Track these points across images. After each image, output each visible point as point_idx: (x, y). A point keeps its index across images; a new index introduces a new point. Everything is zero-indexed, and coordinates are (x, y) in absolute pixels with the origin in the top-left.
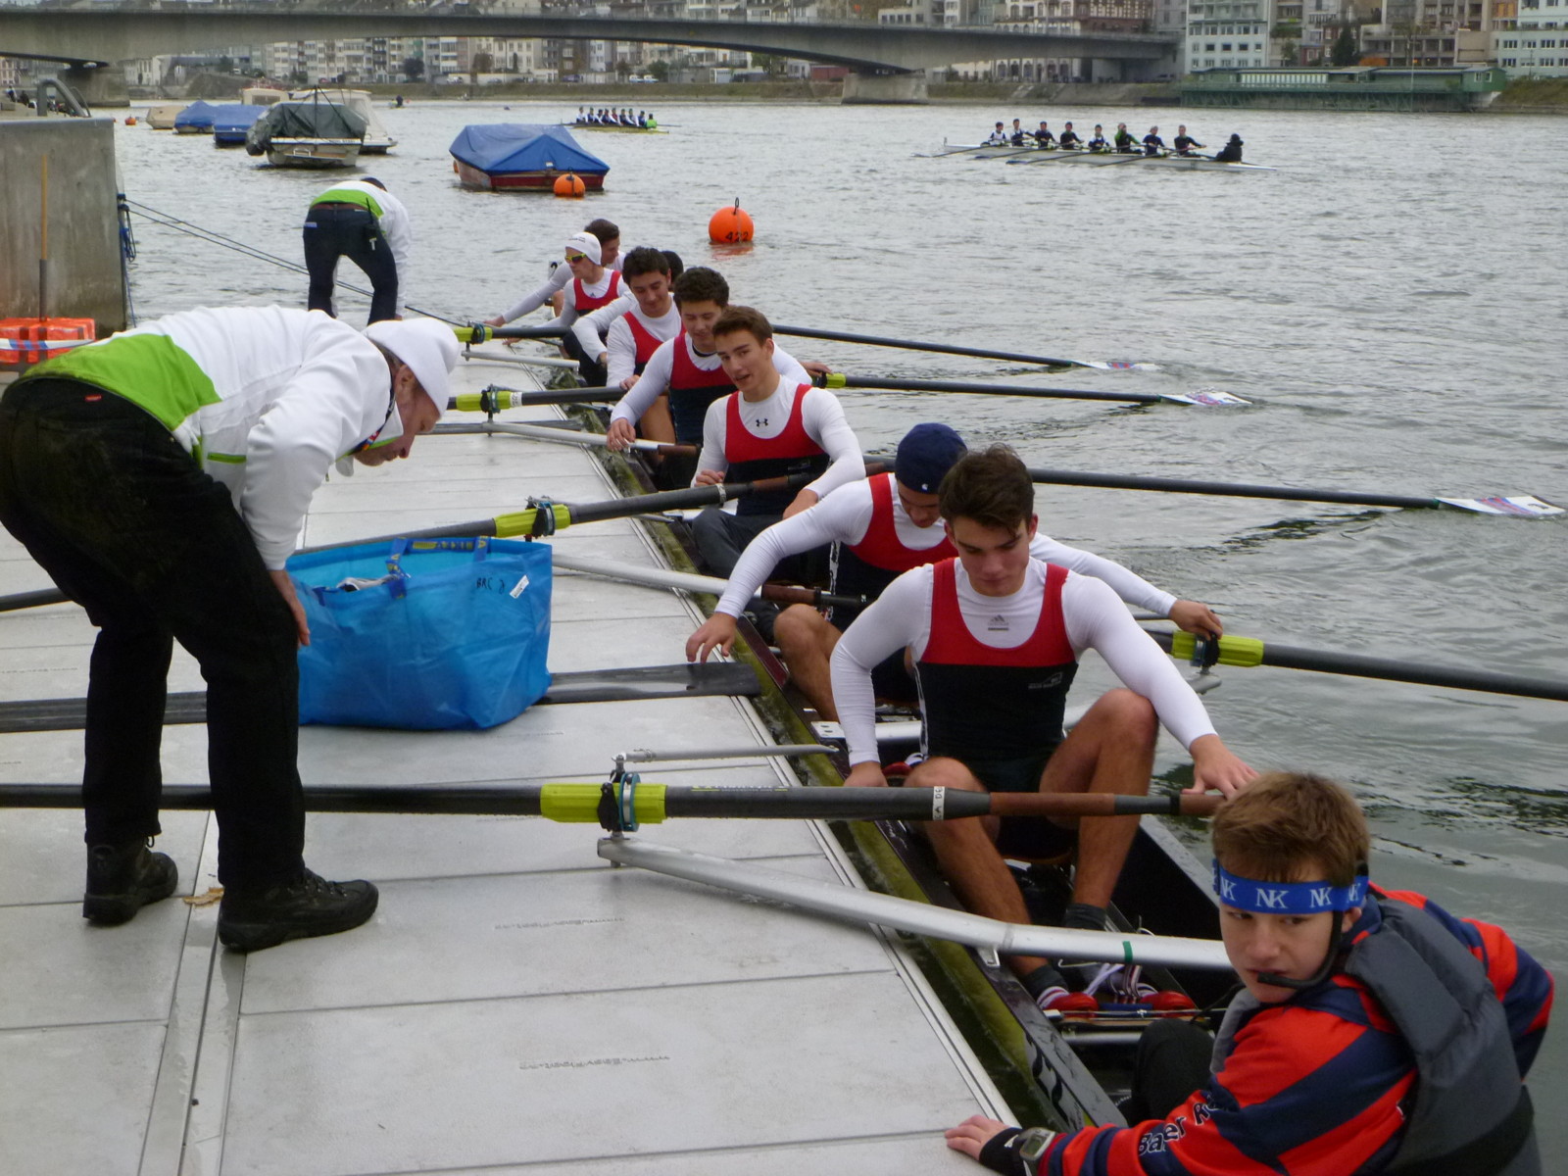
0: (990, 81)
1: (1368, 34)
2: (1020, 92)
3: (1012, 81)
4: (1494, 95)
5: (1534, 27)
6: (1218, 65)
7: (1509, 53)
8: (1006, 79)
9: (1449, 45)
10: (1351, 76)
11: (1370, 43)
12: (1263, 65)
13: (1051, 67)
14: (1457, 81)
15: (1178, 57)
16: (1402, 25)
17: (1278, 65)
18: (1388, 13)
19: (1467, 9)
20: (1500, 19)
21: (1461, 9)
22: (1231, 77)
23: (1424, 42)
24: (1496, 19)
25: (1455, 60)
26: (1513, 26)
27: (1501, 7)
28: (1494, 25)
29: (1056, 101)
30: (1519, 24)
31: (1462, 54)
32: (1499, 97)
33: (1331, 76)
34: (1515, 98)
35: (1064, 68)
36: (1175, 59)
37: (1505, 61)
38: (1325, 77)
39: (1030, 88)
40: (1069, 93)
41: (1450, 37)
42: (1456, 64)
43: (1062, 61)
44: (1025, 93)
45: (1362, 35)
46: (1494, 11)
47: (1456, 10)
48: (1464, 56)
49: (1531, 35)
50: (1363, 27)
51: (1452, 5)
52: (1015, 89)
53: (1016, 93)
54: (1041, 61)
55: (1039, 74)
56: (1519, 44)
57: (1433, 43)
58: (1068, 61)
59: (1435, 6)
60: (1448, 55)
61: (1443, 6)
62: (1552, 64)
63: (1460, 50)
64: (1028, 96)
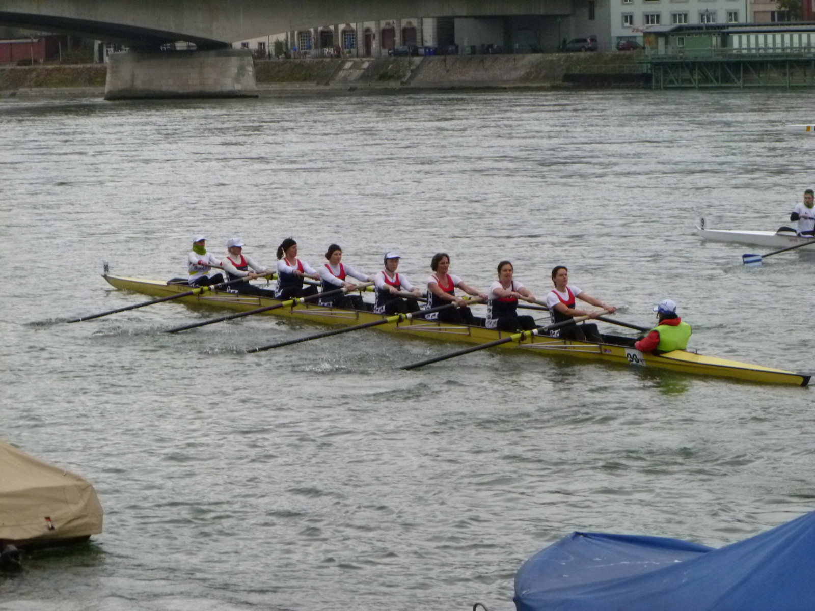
0: (288, 56)
2: (350, 70)
3: (322, 56)
6: (694, 20)
8: (313, 52)
12: (742, 20)
13: (387, 34)
15: (598, 12)
17: (767, 19)
22: (714, 39)
29: (413, 84)
35: (409, 34)
36: (592, 17)
39: (366, 65)
40: (433, 71)
43: (404, 23)
44: (357, 73)
52: (340, 67)
53: (342, 74)
54: (371, 25)
55: (367, 45)
58: (415, 23)
64: (364, 77)
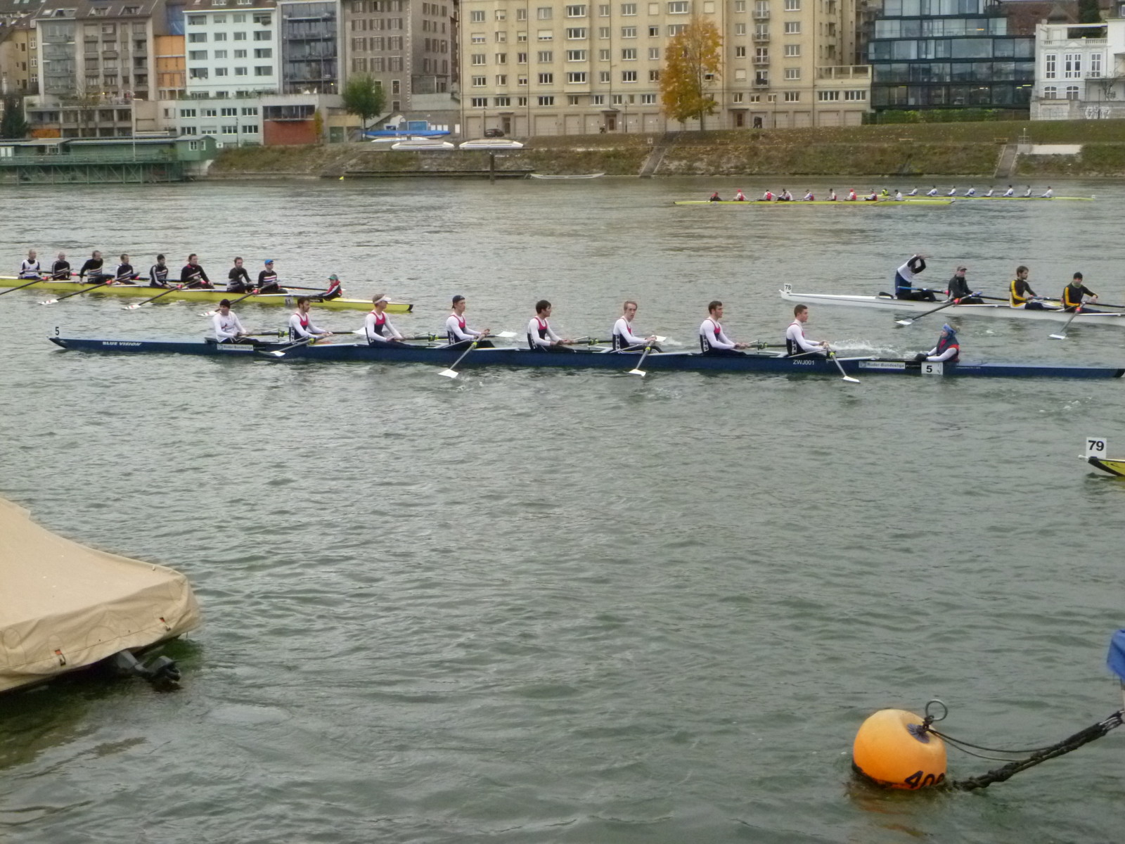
1: (32, 105)
4: (209, 162)
5: (205, 96)
7: (188, 122)
9: (125, 115)
10: (41, 149)
11: (33, 114)
14: (166, 149)
16: (66, 96)
18: (45, 85)
19: (132, 80)
20: (166, 89)
21: (126, 80)
23: (97, 113)
24: (162, 88)
25: (134, 129)
26: (182, 95)
27: (167, 77)
28: (161, 95)
30: (188, 93)
31: (139, 122)
32: (212, 164)
33: (17, 149)
34: (232, 165)
37: (183, 129)
38: (10, 150)
41: (125, 107)
42: (134, 134)
45: (25, 107)
46: (160, 81)
47: (120, 81)
48: (142, 125)
49: (208, 104)
50: (26, 98)
51: (115, 76)
56: (198, 112)
57: (106, 114)
59: (97, 77)
60: (124, 124)
61: (106, 76)
62: (235, 131)
63: (137, 120)
